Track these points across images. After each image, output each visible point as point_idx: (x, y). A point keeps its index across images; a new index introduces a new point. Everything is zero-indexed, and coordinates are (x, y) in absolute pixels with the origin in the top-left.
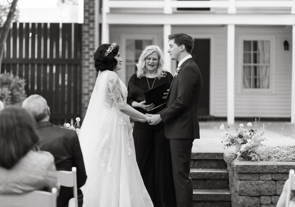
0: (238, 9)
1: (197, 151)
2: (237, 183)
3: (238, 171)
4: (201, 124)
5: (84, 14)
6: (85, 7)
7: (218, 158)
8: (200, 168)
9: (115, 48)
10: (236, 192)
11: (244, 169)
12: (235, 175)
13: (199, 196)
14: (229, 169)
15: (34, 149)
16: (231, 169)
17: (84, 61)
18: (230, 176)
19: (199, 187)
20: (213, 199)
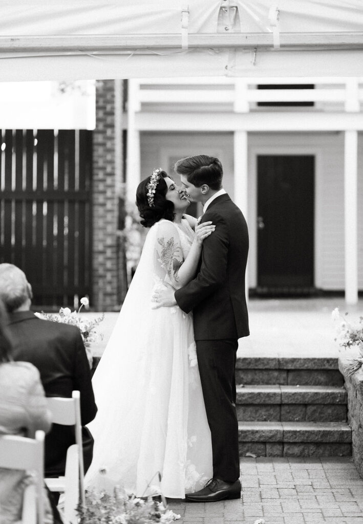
0: (362, 104)
2: (361, 412)
5: (97, 114)
6: (97, 102)
7: (329, 368)
8: (297, 385)
10: (361, 427)
12: (359, 397)
14: (348, 386)
16: (351, 388)
17: (96, 196)
18: (351, 399)
19: (296, 418)
20: (320, 440)
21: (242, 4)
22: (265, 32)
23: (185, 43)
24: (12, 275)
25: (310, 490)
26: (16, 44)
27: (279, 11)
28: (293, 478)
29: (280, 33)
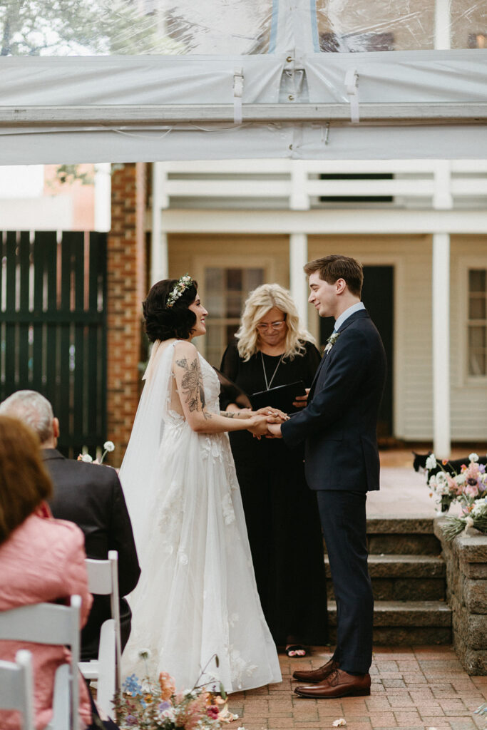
0: (457, 199)
1: (374, 515)
2: (465, 586)
3: (470, 559)
4: (383, 457)
5: (113, 211)
6: (113, 195)
7: (422, 532)
8: (380, 554)
9: (188, 286)
10: (464, 605)
11: (482, 556)
12: (462, 567)
13: (381, 617)
14: (447, 555)
15: (41, 513)
16: (452, 556)
17: (111, 317)
18: (451, 572)
19: (381, 595)
20: (411, 623)
21: (311, 67)
22: (340, 101)
23: (238, 116)
24: (34, 403)
25: (401, 685)
26: (22, 117)
27: (358, 75)
28: (379, 671)
29: (360, 103)
